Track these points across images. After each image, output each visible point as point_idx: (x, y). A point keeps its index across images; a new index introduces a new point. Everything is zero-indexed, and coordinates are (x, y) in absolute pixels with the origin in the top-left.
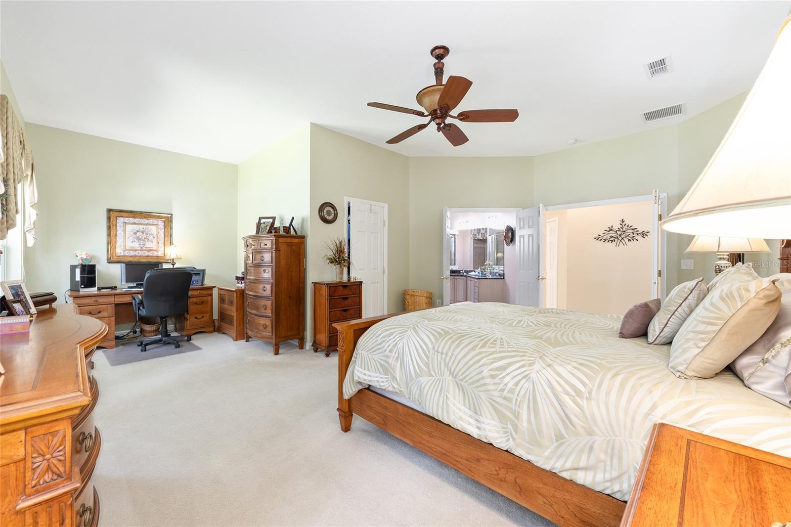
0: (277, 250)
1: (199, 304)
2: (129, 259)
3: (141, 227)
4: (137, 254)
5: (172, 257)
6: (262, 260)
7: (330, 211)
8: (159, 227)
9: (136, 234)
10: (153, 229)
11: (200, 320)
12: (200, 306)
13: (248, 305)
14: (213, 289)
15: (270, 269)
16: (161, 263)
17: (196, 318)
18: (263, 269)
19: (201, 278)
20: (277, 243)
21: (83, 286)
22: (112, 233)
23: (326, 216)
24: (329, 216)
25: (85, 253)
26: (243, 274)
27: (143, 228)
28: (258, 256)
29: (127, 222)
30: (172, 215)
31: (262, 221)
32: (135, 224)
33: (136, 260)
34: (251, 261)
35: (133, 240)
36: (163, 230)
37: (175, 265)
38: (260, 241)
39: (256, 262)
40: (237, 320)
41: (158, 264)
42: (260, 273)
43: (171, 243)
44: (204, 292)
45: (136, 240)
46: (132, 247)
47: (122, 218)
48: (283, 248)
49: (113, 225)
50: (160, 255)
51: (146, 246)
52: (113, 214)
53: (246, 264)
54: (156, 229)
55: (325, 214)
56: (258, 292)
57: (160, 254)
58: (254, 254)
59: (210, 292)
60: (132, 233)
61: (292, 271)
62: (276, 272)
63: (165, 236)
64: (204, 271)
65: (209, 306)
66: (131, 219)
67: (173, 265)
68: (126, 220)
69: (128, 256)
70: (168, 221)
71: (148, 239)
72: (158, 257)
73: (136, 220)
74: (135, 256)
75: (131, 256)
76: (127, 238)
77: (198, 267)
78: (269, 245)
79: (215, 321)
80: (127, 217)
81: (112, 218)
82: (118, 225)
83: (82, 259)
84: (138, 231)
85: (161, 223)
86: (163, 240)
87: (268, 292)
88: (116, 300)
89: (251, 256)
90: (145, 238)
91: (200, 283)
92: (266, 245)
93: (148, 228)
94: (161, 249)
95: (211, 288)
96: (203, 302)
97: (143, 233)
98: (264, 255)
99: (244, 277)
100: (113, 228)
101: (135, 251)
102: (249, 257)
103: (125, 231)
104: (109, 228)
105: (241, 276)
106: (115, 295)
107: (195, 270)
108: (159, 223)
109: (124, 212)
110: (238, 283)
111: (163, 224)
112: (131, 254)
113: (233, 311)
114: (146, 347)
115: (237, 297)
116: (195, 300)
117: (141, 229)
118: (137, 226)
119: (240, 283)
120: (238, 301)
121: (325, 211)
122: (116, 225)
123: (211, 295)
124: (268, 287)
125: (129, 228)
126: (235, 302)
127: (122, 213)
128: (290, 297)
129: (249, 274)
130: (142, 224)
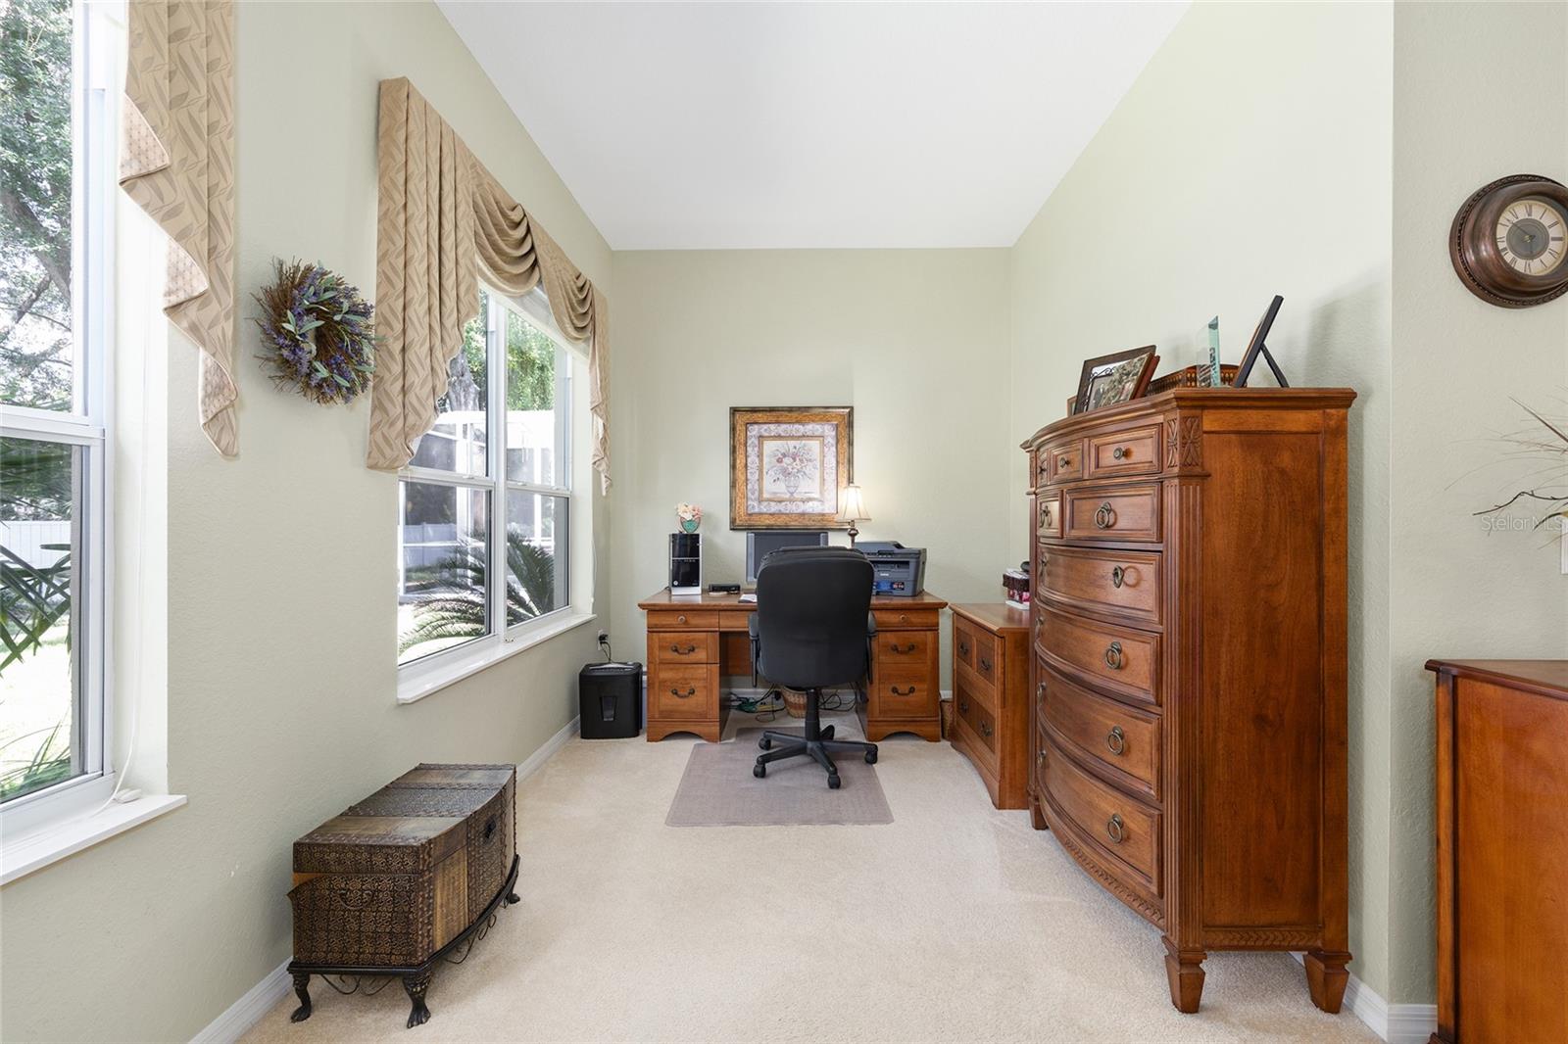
0: (1193, 474)
1: (902, 653)
2: (768, 522)
3: (792, 443)
4: (783, 511)
5: (849, 517)
6: (1108, 527)
7: (1537, 224)
8: (826, 442)
9: (781, 462)
10: (814, 445)
11: (902, 697)
12: (904, 658)
13: (1044, 698)
14: (940, 610)
15: (1148, 571)
16: (825, 530)
17: (895, 690)
18: (1114, 565)
19: (912, 578)
20: (1190, 440)
21: (676, 583)
22: (738, 461)
23: (1509, 257)
24: (1531, 255)
25: (690, 507)
26: (1026, 571)
27: (795, 448)
28: (1088, 509)
29: (766, 434)
30: (852, 408)
31: (1098, 370)
32: (779, 437)
33: (780, 522)
34: (1054, 531)
35: (775, 478)
36: (834, 449)
37: (856, 537)
38: (1095, 441)
39: (1075, 533)
40: (1003, 737)
41: (819, 534)
42: (1095, 582)
43: (850, 480)
44: (916, 619)
45: (781, 476)
46: (775, 493)
47: (756, 426)
48: (1225, 461)
49: (740, 444)
50: (826, 511)
51: (799, 490)
52: (740, 419)
53: (1035, 539)
54: (818, 444)
55: (1501, 246)
56: (1086, 668)
57: (828, 508)
58: (1068, 497)
59: (928, 619)
60: (774, 460)
61: (1271, 587)
62: (1185, 586)
63: (837, 462)
64: (919, 556)
65: (929, 663)
66: (772, 427)
67: (853, 536)
68: (764, 429)
69: (766, 514)
70: (846, 423)
71: (805, 473)
72: (823, 515)
73: (782, 429)
74: (780, 514)
75: (771, 514)
76: (765, 471)
77: (909, 543)
78: (1144, 452)
79: (946, 707)
80: (765, 423)
81: (738, 428)
82: (749, 442)
83: (683, 522)
84: (784, 455)
85: (829, 431)
86: (834, 472)
87: (1138, 679)
88: (723, 622)
89: (1055, 507)
90: (798, 471)
91: (908, 590)
92: (1127, 454)
93: (805, 445)
94: (830, 495)
95: (935, 608)
96: (912, 648)
97: (794, 460)
98: (1118, 504)
99: (1027, 582)
100: (740, 451)
101: (780, 502)
102: (1047, 513)
103: (760, 456)
104: (733, 450)
105: (1018, 574)
106: (720, 610)
107: (897, 551)
108: (827, 432)
109: (759, 411)
110: (1012, 597)
111: (834, 433)
112: (773, 510)
113: (991, 697)
114: (767, 765)
115: (1004, 655)
116: (891, 638)
117: (792, 450)
118: (784, 442)
119: (1017, 598)
120: (1009, 669)
121: (1502, 232)
122: (746, 445)
123: (934, 628)
124: (1140, 654)
125: (770, 447)
126: (998, 671)
127: (755, 415)
128: (1260, 720)
129: (1047, 579)
130: (792, 437)
